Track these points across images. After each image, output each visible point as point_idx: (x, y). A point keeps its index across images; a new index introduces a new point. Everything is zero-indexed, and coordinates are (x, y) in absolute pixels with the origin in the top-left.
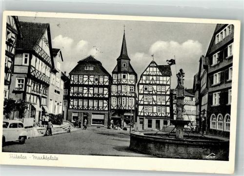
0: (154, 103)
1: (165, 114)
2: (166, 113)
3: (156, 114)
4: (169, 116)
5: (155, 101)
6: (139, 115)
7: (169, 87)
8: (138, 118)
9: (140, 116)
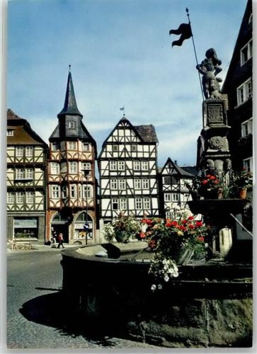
0: (129, 193)
1: (150, 211)
2: (152, 209)
3: (134, 212)
4: (157, 213)
5: (130, 189)
6: (103, 215)
7: (153, 162)
8: (101, 221)
9: (105, 217)
